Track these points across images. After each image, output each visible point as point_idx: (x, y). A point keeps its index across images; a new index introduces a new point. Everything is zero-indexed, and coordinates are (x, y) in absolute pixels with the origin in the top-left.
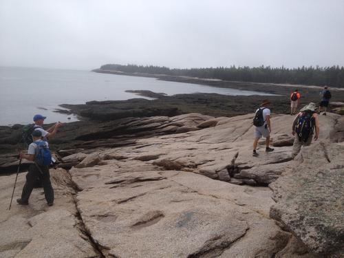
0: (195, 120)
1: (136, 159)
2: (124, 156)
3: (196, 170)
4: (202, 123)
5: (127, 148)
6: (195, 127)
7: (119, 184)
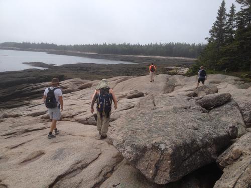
0: (76, 84)
1: (28, 115)
2: (19, 114)
3: (72, 120)
4: (81, 85)
5: (22, 108)
6: (77, 88)
7: (12, 135)
